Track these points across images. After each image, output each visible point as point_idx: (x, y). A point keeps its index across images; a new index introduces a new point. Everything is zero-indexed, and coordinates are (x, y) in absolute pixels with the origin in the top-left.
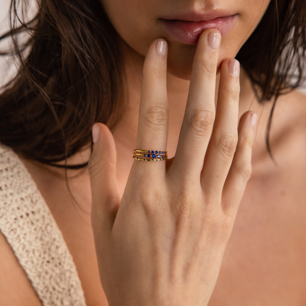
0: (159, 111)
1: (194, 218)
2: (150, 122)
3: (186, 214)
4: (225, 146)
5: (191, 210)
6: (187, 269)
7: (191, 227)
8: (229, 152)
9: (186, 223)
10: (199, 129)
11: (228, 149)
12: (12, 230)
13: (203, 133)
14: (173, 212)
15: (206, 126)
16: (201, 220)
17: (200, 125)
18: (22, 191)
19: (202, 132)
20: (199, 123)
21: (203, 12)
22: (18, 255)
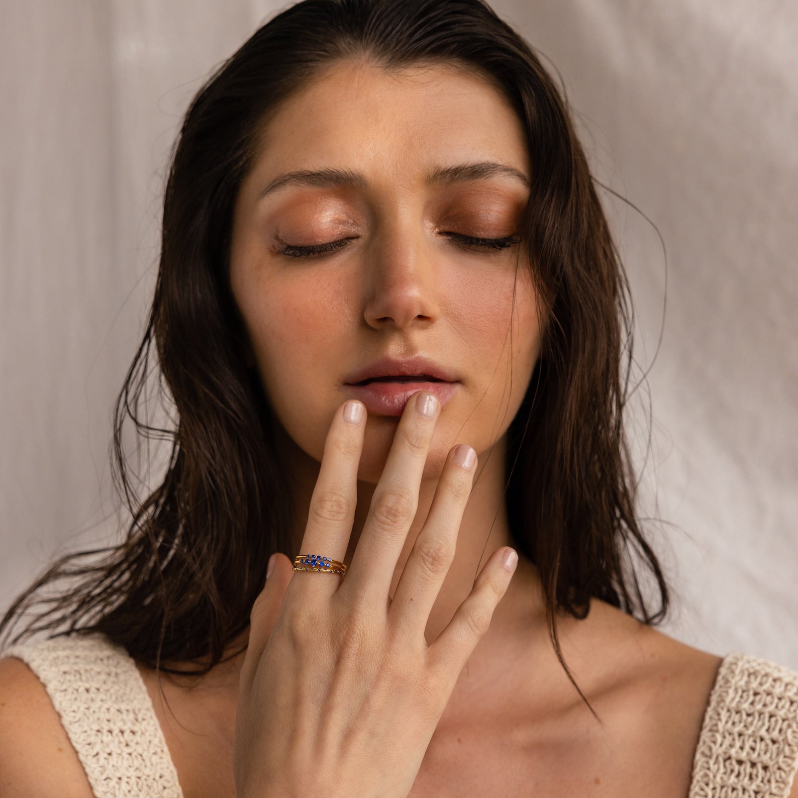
0: (334, 500)
1: (365, 658)
2: (320, 516)
3: (353, 648)
4: (425, 554)
5: (362, 645)
6: (348, 735)
7: (359, 671)
8: (432, 565)
9: (350, 663)
10: (383, 518)
11: (431, 559)
12: (89, 744)
13: (390, 527)
14: (333, 646)
15: (395, 516)
16: (378, 664)
17: (385, 513)
18: (123, 701)
19: (389, 525)
20: (384, 509)
21: (401, 359)
22: (92, 781)
